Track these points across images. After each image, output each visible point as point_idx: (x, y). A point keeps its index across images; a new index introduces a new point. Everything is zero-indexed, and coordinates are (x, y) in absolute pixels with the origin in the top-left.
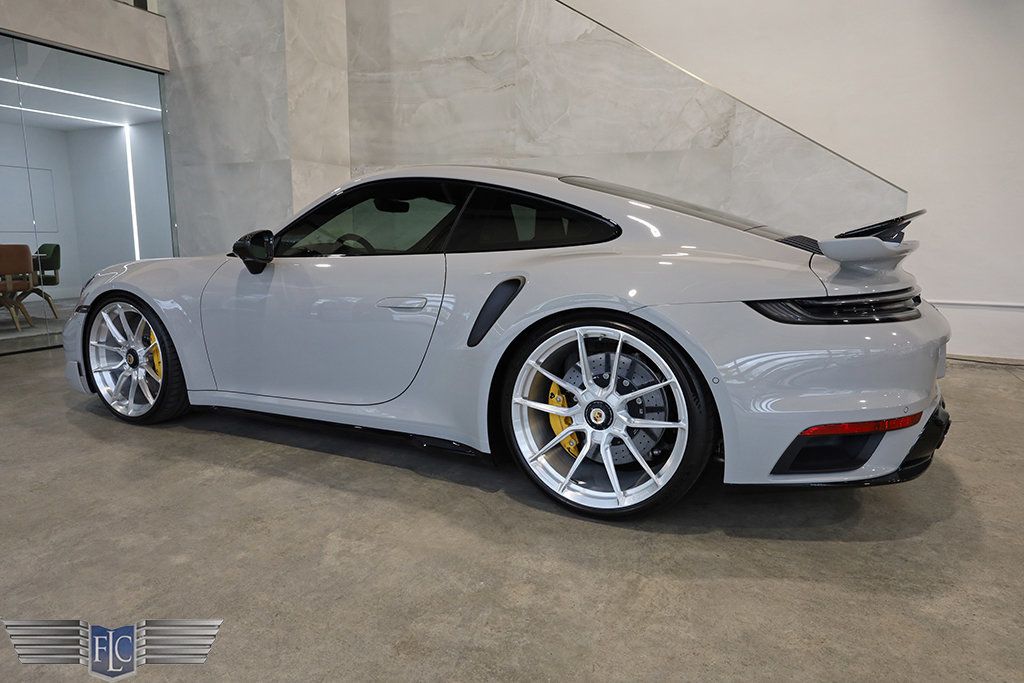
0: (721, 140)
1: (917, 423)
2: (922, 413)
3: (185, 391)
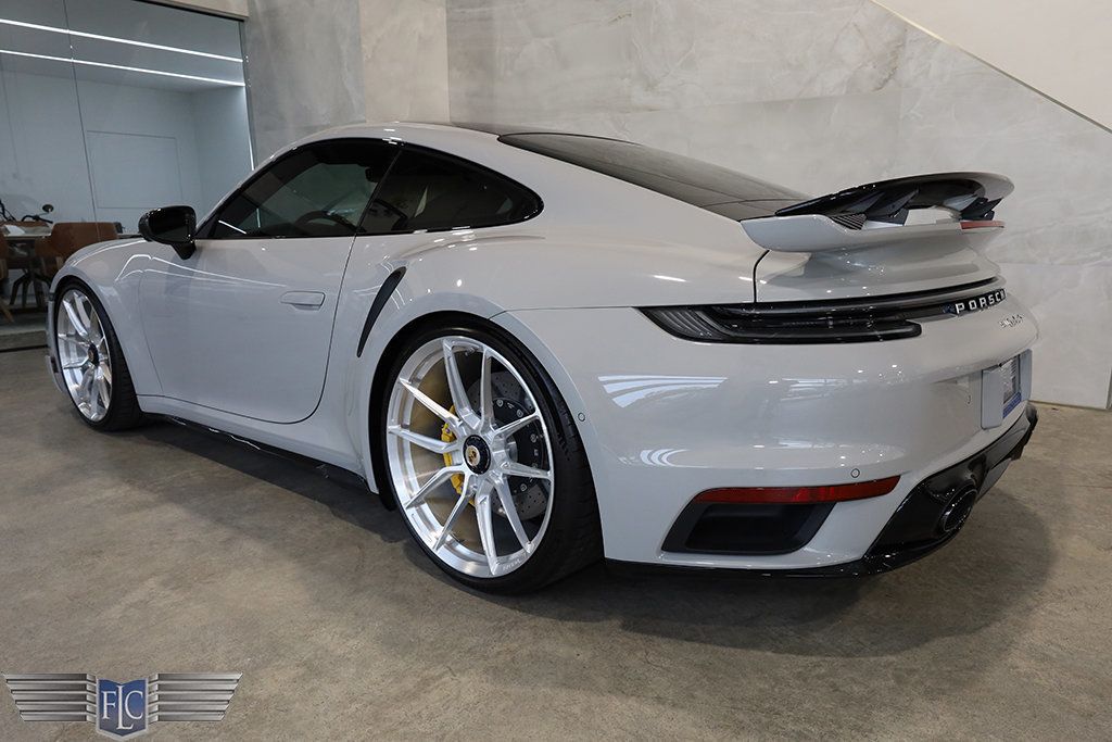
0: (886, 81)
1: (888, 492)
2: (896, 479)
3: (135, 395)
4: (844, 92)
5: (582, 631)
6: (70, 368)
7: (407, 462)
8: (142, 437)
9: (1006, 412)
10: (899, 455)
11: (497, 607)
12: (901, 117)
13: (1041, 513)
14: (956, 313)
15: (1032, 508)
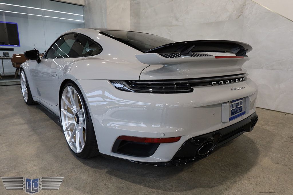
1: (177, 141)
2: (180, 137)
3: (32, 96)
4: (228, 20)
5: (95, 172)
6: (23, 89)
7: (66, 119)
8: (35, 107)
9: (231, 119)
10: (181, 129)
11: (79, 162)
12: (244, 26)
13: (261, 149)
14: (212, 85)
15: (258, 146)
